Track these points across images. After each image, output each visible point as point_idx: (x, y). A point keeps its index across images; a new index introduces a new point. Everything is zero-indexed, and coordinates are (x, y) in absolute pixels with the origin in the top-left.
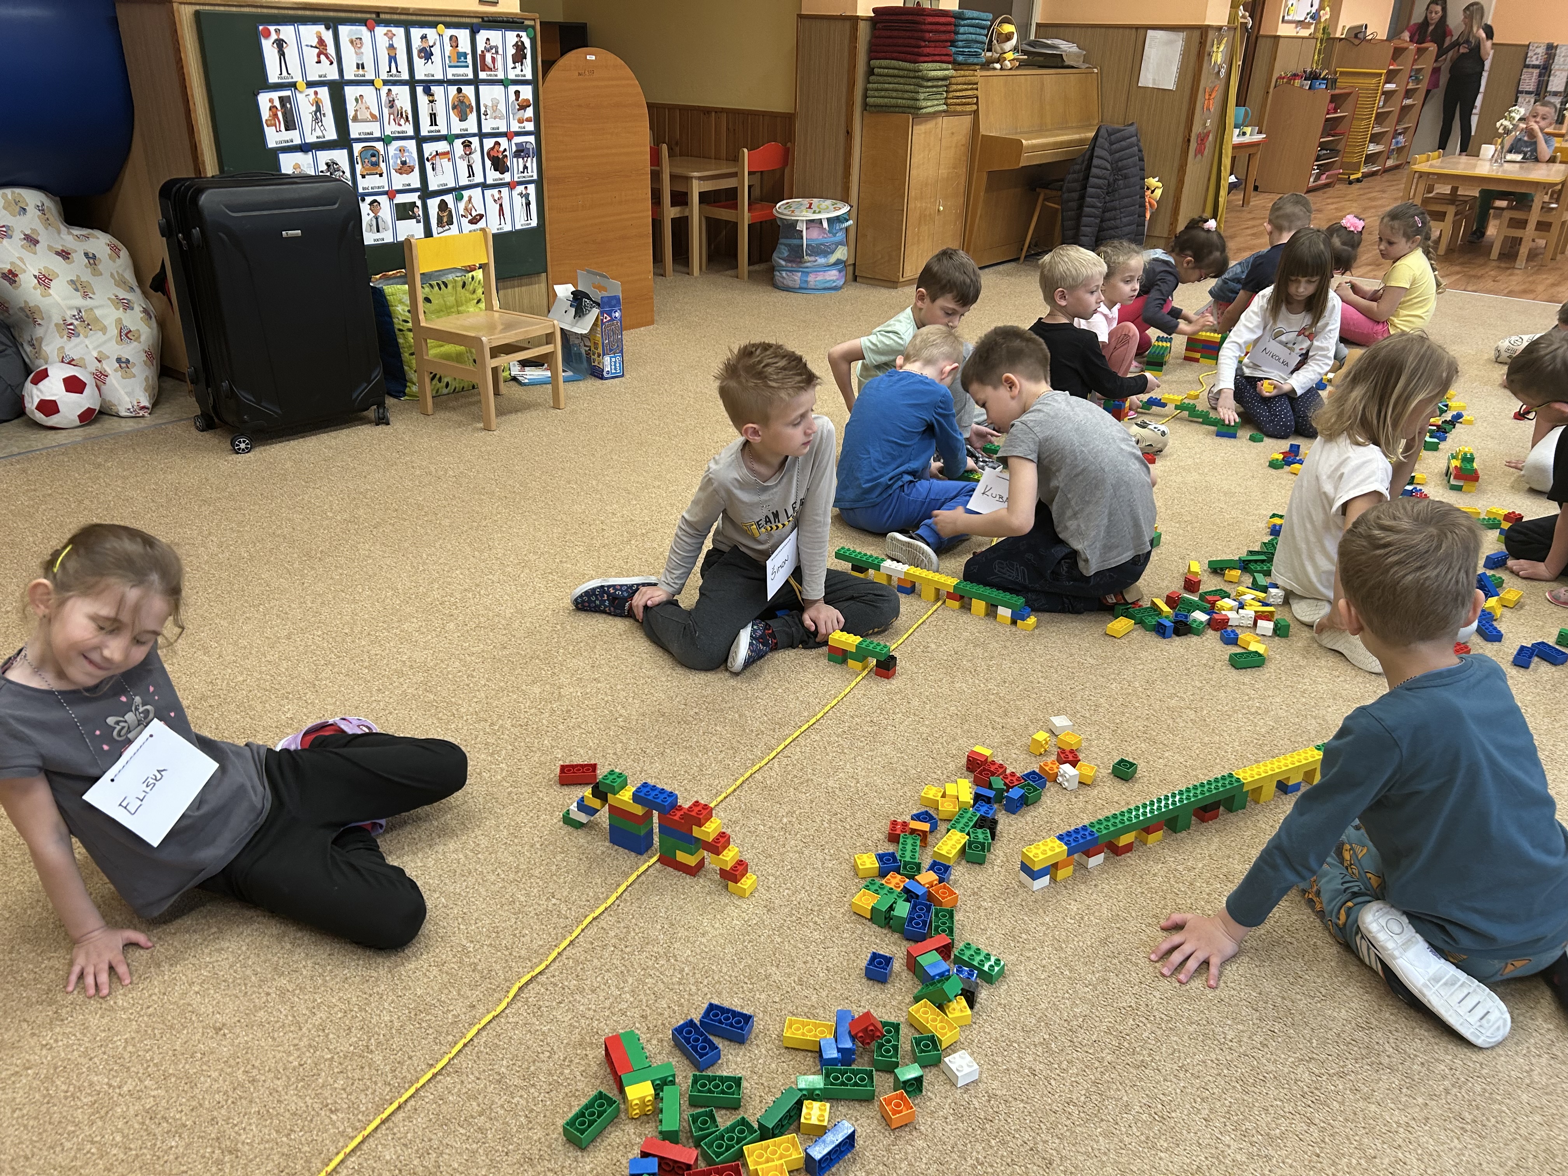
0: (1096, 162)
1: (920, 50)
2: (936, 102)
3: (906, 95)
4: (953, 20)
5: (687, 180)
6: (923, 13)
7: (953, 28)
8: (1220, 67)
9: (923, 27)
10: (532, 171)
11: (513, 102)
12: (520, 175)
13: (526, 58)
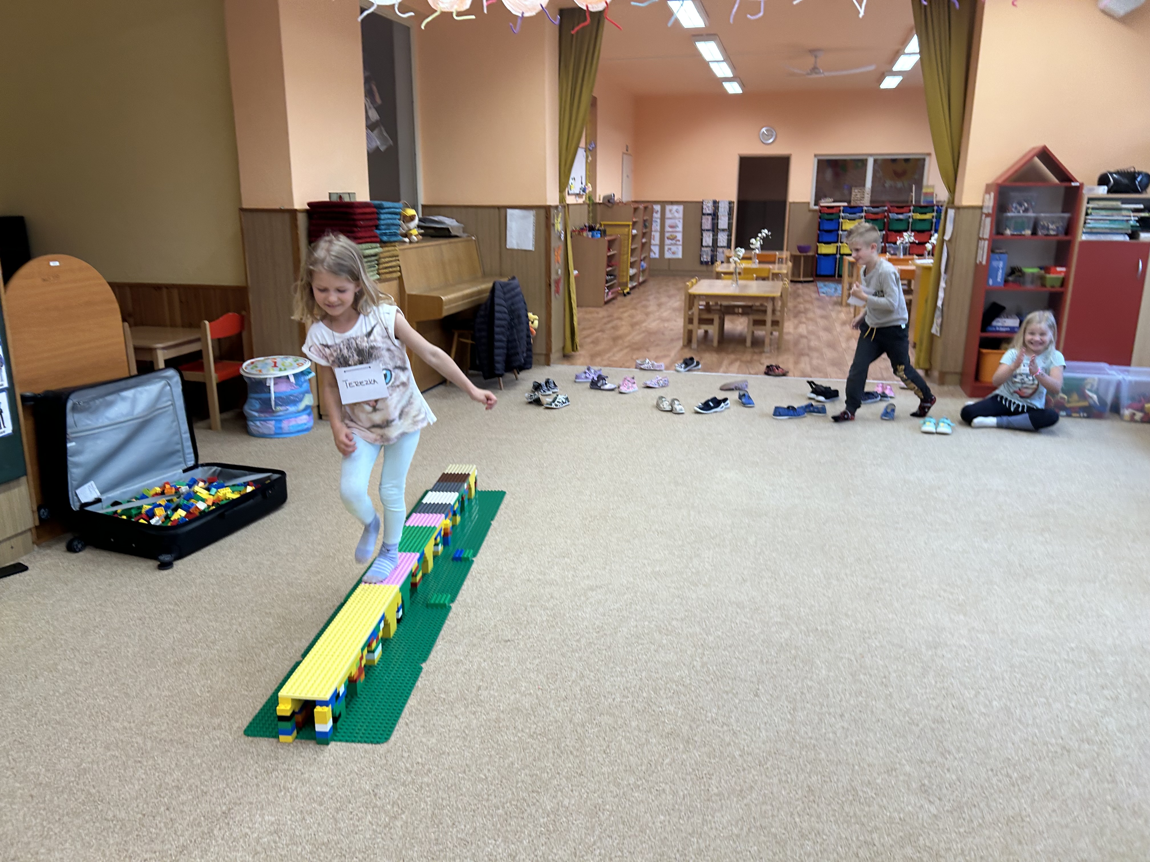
0: (497, 308)
4: (375, 210)
5: (151, 351)
6: (352, 206)
7: (376, 216)
8: (560, 233)
9: (355, 217)
10: (2, 380)
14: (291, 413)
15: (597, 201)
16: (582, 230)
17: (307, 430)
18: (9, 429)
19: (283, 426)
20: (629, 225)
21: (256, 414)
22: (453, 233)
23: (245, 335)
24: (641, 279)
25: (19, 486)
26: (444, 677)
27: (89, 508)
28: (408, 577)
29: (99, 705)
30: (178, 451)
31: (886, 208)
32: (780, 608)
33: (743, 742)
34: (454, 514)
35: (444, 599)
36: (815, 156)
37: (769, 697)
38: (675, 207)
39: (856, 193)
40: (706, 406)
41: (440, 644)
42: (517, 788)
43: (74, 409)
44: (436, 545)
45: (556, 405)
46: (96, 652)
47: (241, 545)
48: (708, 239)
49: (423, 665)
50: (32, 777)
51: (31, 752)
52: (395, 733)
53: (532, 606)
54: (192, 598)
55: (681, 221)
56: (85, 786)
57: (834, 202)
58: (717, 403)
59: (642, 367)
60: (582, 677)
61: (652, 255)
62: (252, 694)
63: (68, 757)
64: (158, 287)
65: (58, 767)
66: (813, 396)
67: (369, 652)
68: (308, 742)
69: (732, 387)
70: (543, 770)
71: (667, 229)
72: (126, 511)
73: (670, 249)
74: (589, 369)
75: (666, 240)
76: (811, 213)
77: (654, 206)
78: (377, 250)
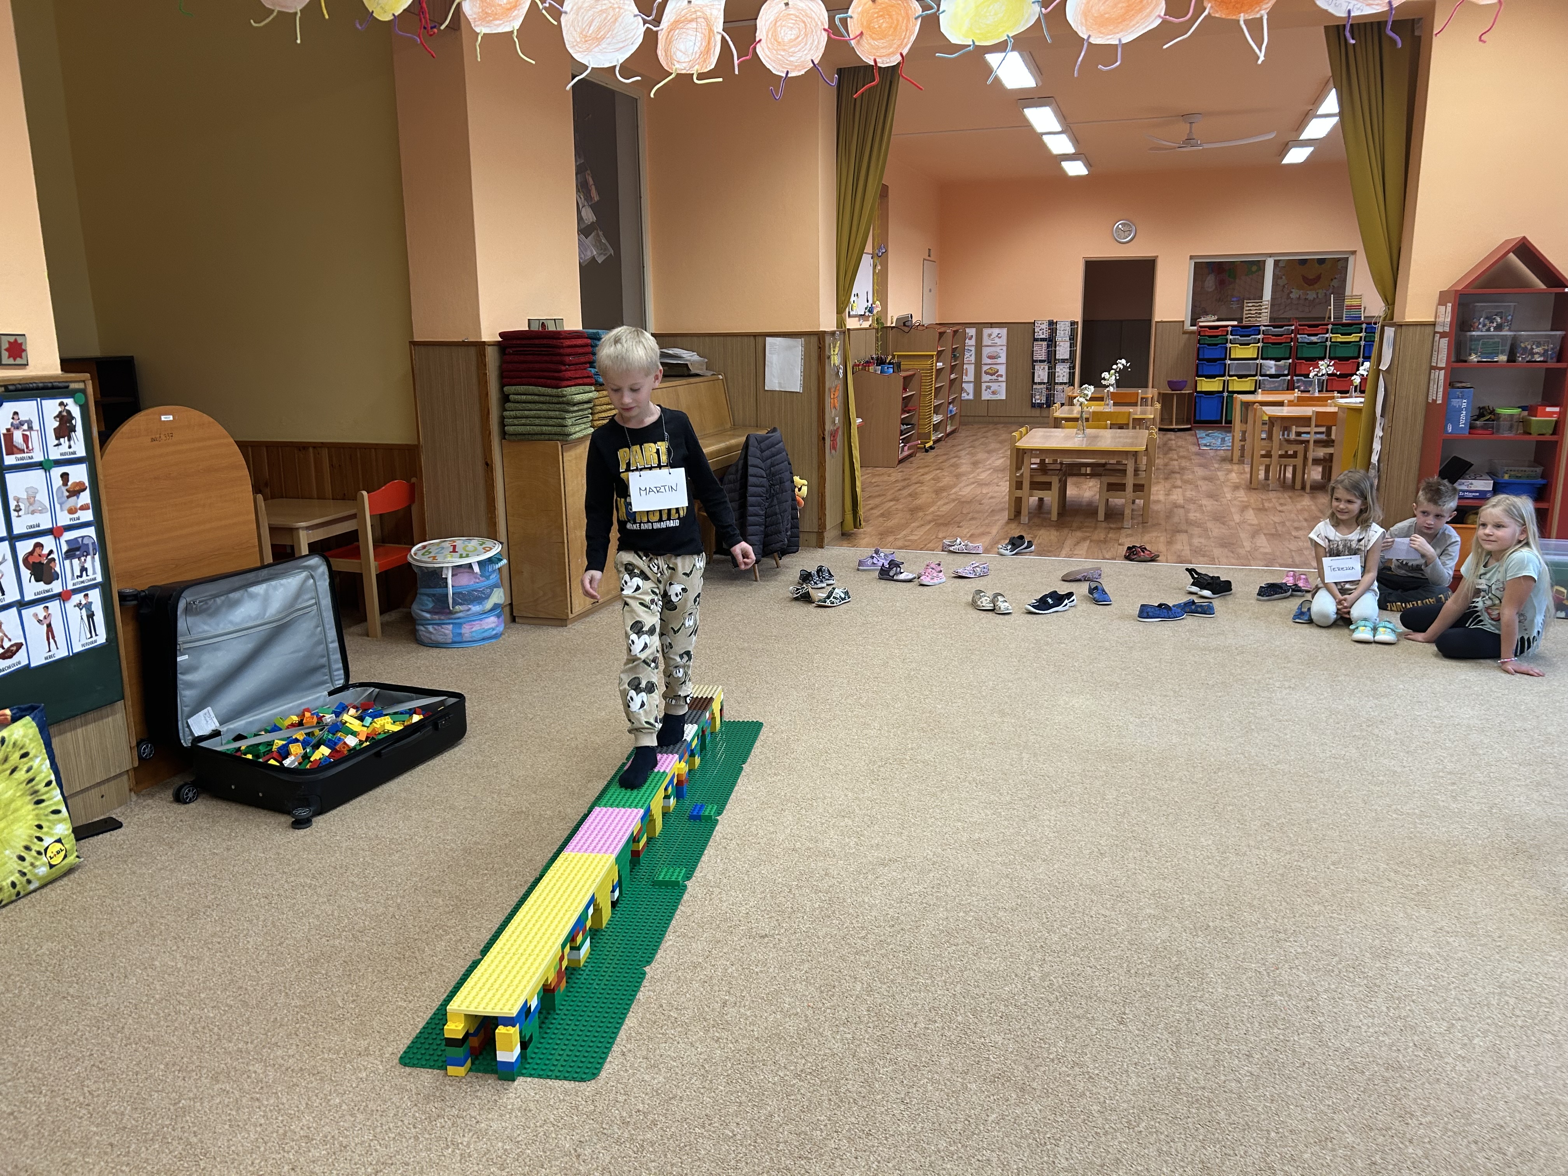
0: (751, 470)
1: (561, 374)
2: (583, 426)
3: (551, 422)
4: (589, 341)
5: (292, 531)
6: (559, 336)
7: (590, 349)
8: (838, 368)
9: (561, 351)
10: (94, 573)
11: (59, 488)
12: (76, 580)
13: (75, 431)
14: (474, 614)
15: (889, 324)
16: (868, 363)
17: (496, 636)
18: (101, 638)
19: (463, 631)
20: (932, 356)
21: (428, 616)
22: (693, 371)
23: (415, 509)
24: (949, 429)
25: (113, 713)
26: (675, 986)
27: (202, 744)
28: (628, 842)
29: (207, 1017)
30: (323, 666)
31: (1293, 328)
32: (1154, 895)
33: (1102, 1091)
34: (692, 755)
35: (677, 874)
36: (1191, 257)
37: (1141, 1026)
38: (996, 331)
39: (1249, 307)
40: (1043, 604)
41: (670, 939)
42: (778, 1152)
43: (188, 611)
44: (667, 797)
45: (833, 603)
46: (206, 943)
47: (403, 795)
48: (1041, 373)
49: (647, 969)
50: (113, 1117)
51: (114, 1081)
52: (607, 1066)
53: (799, 887)
54: (335, 868)
55: (1005, 348)
56: (184, 1132)
57: (1218, 320)
58: (1058, 599)
59: (951, 549)
60: (870, 991)
61: (964, 396)
62: (411, 1006)
63: (163, 1090)
64: (303, 447)
65: (149, 1104)
66: (1195, 589)
67: (572, 948)
68: (487, 1076)
69: (1078, 577)
70: (815, 1125)
71: (985, 360)
72: (251, 749)
73: (989, 388)
74: (877, 552)
75: (983, 374)
76: (1187, 336)
77: (968, 330)
78: (591, 395)
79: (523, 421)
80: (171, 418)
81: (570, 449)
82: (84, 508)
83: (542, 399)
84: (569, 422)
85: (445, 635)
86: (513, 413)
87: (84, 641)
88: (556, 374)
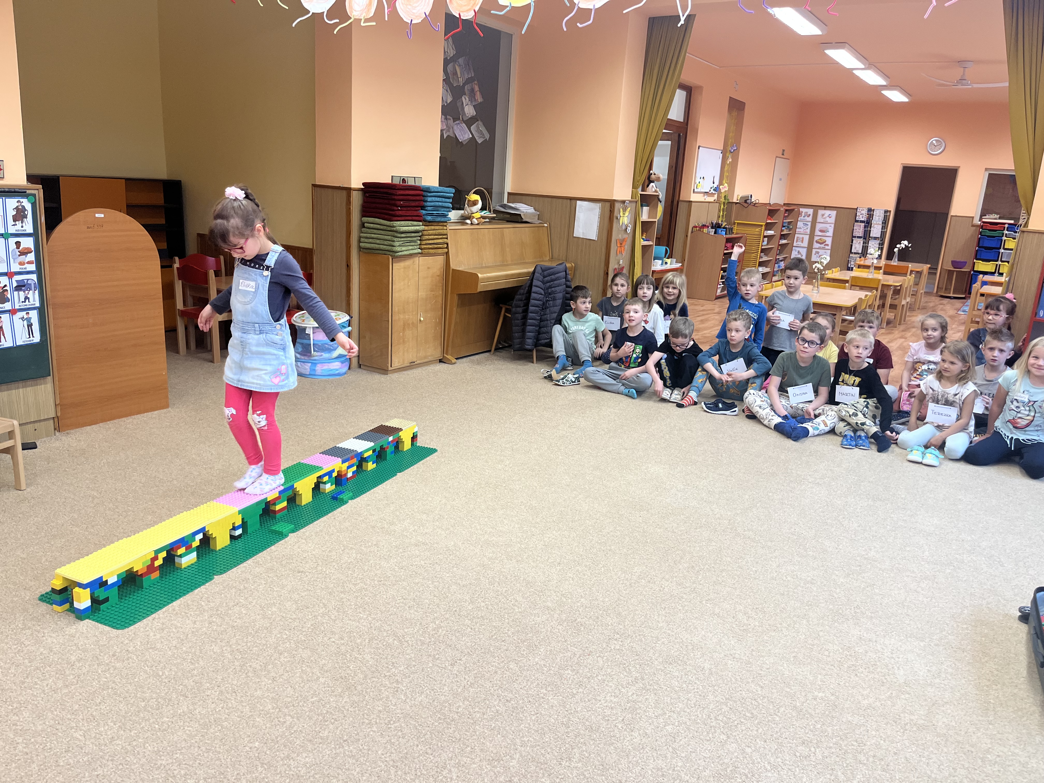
0: (534, 289)
1: (395, 212)
2: (411, 248)
3: (386, 243)
4: (421, 193)
6: (395, 188)
7: (421, 198)
8: (626, 226)
9: (396, 197)
10: (34, 301)
11: (14, 249)
12: (21, 304)
13: (26, 218)
14: (326, 359)
15: (735, 200)
16: (704, 226)
17: (339, 375)
18: (37, 338)
19: (316, 369)
20: (762, 225)
22: (525, 219)
25: (45, 383)
28: (258, 504)
32: (563, 595)
35: (289, 529)
36: (987, 169)
37: (462, 669)
38: (827, 212)
41: (248, 563)
44: (320, 482)
48: (858, 246)
55: (833, 225)
57: (1000, 218)
67: (169, 555)
71: (817, 233)
73: (818, 253)
75: (815, 243)
76: (974, 228)
77: (801, 210)
78: (418, 228)
79: (371, 240)
80: (103, 216)
81: (397, 262)
82: (29, 263)
83: (382, 227)
84: (397, 244)
85: (306, 369)
86: (365, 235)
87: (24, 339)
88: (391, 212)
